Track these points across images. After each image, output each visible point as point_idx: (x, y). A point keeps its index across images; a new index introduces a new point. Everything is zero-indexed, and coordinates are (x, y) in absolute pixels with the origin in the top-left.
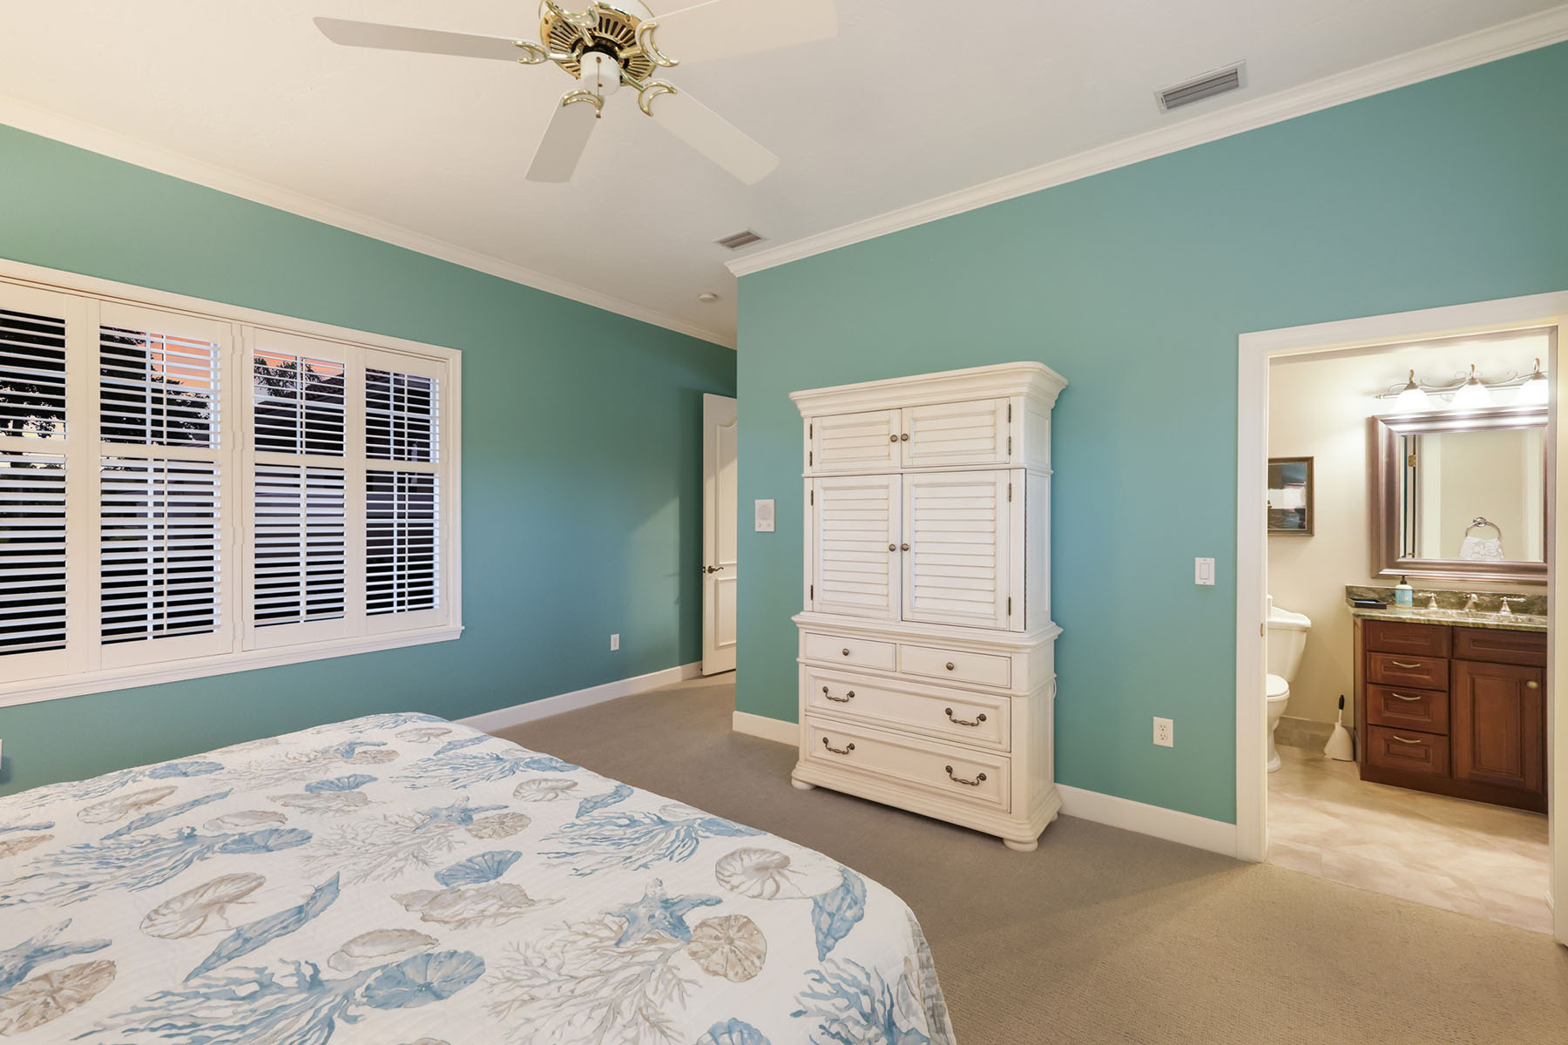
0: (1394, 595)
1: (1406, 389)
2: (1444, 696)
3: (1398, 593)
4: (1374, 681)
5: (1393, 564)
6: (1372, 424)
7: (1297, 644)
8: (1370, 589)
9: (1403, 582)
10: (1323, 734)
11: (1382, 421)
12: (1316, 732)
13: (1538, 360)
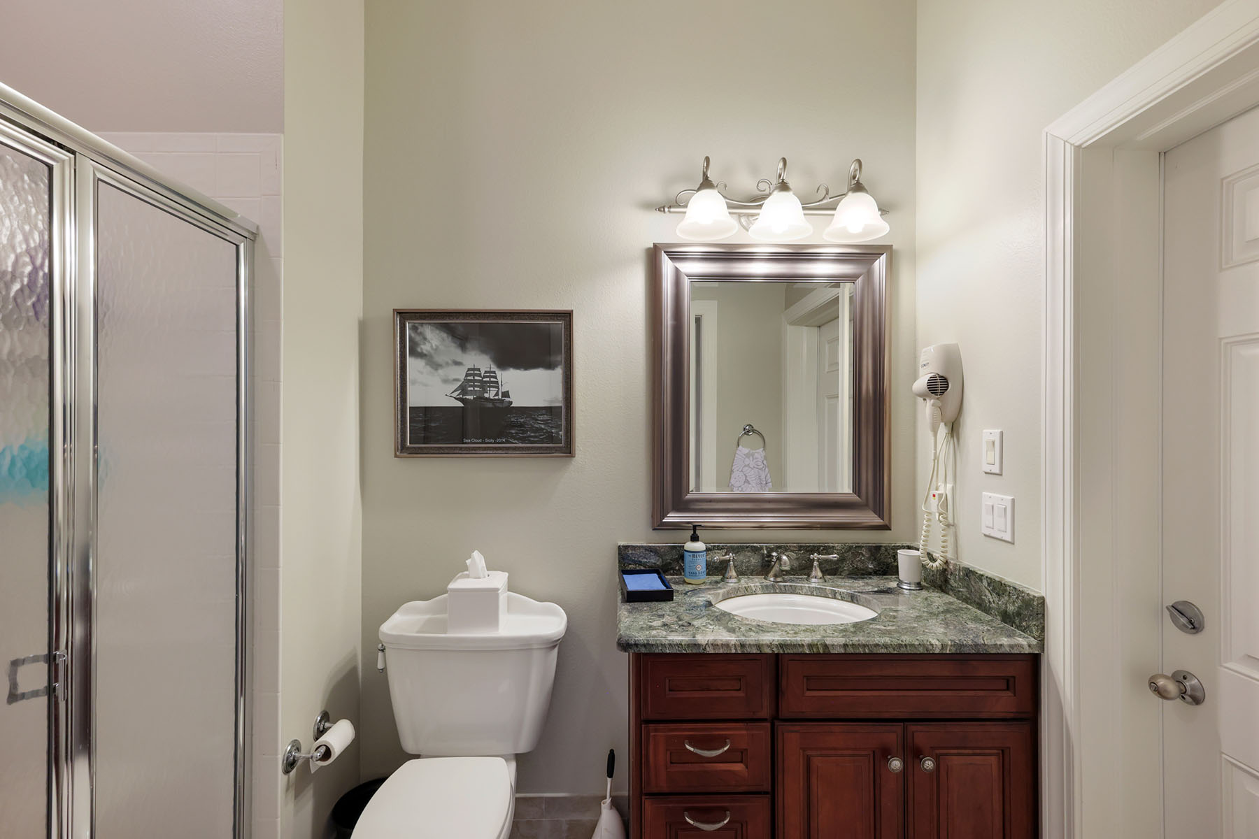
0: (682, 557)
1: (699, 189)
2: (764, 802)
3: (688, 557)
4: (654, 790)
5: (681, 504)
6: (653, 257)
7: (542, 670)
8: (650, 550)
9: (695, 538)
10: (586, 817)
11: (667, 253)
12: (576, 817)
13: (859, 162)
